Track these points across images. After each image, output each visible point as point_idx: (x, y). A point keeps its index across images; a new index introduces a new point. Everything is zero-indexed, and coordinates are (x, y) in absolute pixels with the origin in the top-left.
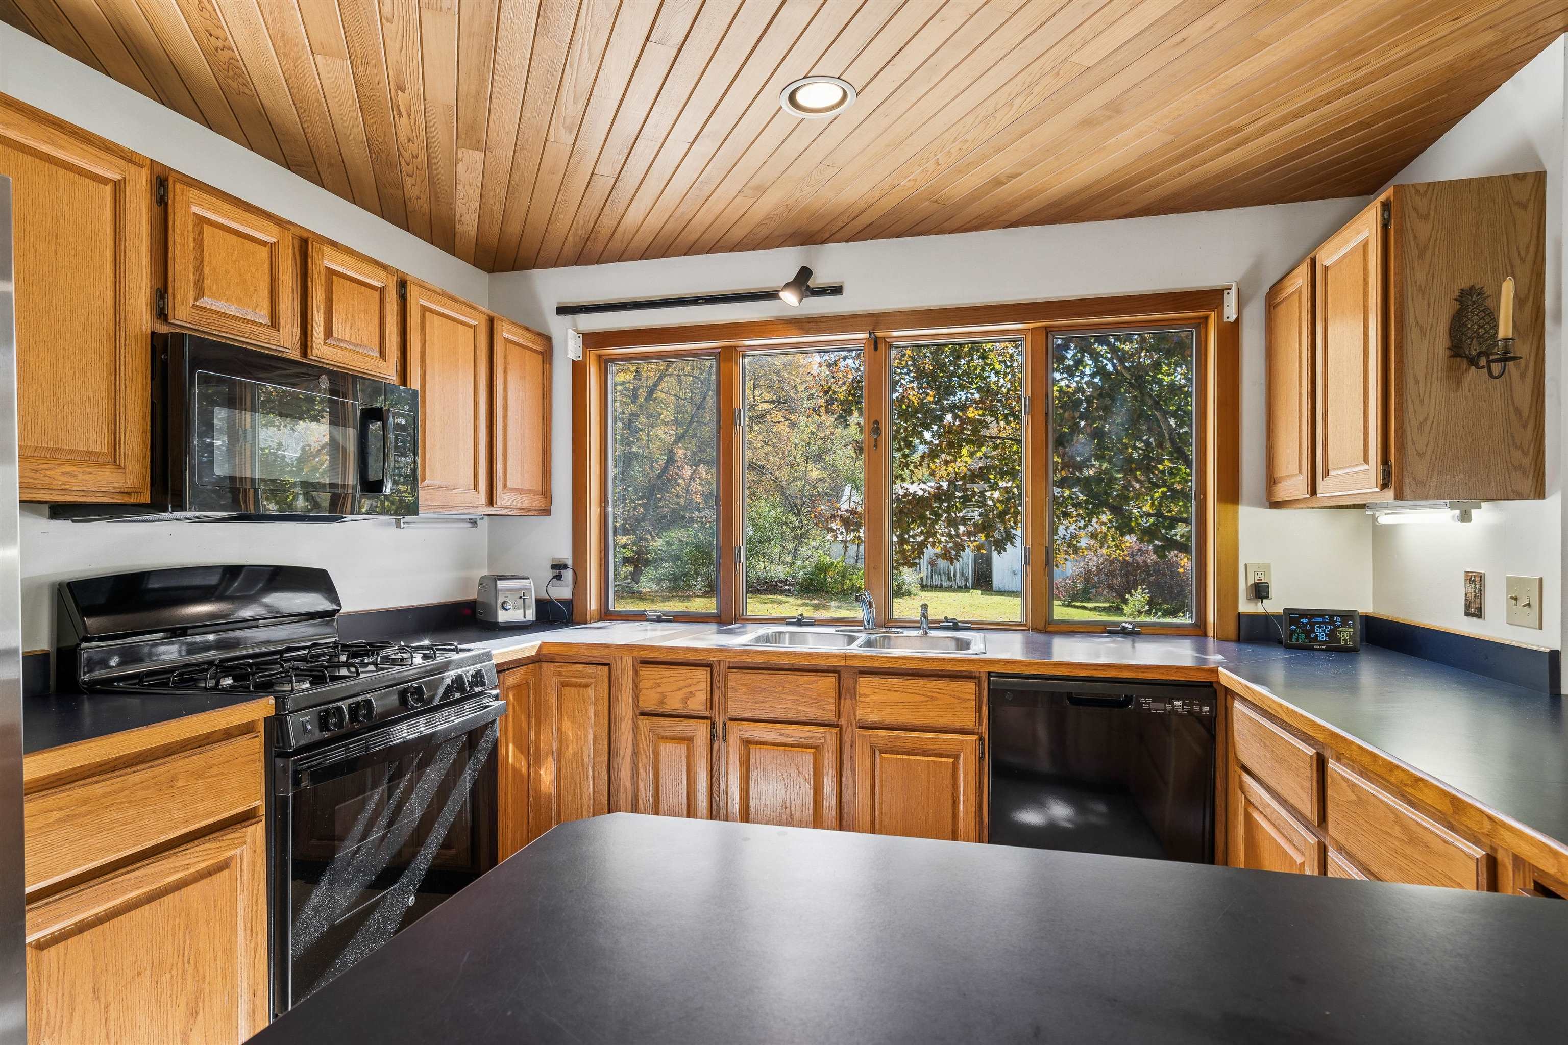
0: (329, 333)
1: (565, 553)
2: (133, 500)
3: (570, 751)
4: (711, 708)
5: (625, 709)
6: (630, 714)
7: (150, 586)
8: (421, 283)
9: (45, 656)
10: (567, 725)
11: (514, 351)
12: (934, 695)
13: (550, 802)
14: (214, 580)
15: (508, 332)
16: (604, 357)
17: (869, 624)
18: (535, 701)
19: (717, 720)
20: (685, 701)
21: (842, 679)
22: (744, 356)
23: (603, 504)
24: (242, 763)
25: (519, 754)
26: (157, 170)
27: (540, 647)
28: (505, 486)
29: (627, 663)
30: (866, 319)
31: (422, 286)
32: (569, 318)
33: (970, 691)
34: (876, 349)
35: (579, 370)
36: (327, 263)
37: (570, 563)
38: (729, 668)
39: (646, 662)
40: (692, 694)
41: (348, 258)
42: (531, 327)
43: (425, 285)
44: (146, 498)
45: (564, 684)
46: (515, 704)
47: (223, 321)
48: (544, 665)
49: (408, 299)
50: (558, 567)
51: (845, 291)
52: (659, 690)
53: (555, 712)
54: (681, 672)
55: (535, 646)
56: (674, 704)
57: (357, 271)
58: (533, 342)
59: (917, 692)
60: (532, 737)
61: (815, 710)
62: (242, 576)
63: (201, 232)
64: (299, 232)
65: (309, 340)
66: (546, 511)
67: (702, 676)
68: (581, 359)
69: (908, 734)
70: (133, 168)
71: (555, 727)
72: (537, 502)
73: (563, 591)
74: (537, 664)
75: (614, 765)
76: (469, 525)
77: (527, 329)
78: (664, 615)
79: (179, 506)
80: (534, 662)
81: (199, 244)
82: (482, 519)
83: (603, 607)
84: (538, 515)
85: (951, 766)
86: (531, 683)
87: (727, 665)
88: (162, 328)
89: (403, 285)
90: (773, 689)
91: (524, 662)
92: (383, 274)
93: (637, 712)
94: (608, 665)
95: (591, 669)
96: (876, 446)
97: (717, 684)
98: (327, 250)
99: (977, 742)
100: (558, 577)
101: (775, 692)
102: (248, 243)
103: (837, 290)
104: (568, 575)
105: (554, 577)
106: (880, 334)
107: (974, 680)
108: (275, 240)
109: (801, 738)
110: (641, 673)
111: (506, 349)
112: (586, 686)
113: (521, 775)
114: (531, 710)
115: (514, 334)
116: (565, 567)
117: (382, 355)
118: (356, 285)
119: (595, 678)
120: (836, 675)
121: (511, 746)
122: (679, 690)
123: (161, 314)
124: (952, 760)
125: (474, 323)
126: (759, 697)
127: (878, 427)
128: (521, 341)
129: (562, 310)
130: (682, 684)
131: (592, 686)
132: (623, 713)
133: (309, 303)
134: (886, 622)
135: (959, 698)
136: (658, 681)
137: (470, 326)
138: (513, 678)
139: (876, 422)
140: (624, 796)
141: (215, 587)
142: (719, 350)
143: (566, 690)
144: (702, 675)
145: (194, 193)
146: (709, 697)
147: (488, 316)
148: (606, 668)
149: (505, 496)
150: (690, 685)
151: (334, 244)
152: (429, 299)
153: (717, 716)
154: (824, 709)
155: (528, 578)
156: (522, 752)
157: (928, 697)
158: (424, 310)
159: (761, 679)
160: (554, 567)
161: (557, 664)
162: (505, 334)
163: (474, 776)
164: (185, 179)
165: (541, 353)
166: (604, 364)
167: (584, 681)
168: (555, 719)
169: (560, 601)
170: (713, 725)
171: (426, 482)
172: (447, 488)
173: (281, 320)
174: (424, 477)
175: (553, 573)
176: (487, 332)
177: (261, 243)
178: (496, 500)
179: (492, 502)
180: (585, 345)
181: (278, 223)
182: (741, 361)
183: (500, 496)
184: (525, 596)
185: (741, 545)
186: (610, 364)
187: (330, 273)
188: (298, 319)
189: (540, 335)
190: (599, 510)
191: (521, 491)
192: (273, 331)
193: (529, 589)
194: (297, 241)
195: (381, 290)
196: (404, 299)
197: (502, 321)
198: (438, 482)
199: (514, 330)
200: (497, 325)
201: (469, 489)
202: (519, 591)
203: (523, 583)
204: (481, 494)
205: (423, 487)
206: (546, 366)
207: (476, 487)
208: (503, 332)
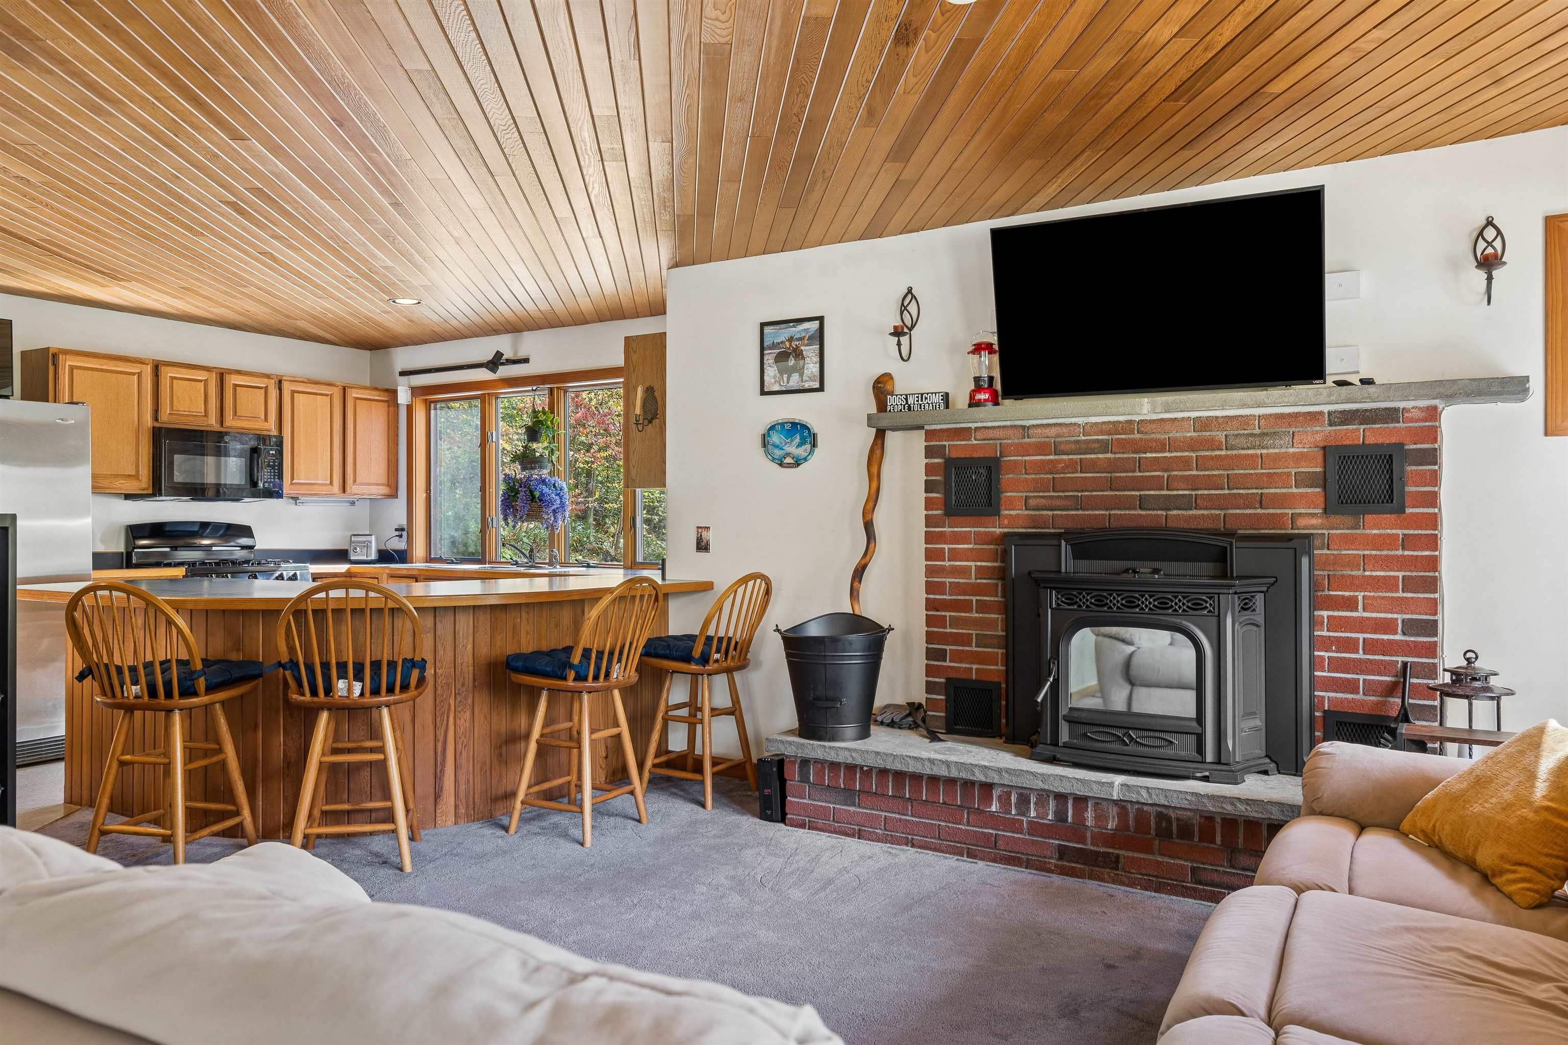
0: (235, 414)
1: (403, 522)
2: (145, 492)
7: (167, 529)
9: (122, 553)
11: (361, 405)
14: (196, 529)
15: (358, 393)
16: (428, 401)
23: (428, 492)
26: (157, 363)
27: (349, 569)
28: (355, 481)
30: (543, 377)
31: (293, 377)
32: (408, 378)
35: (410, 408)
36: (233, 382)
37: (406, 527)
41: (245, 377)
42: (380, 387)
43: (295, 376)
44: (150, 492)
47: (182, 418)
49: (283, 388)
50: (400, 529)
51: (531, 361)
57: (252, 382)
58: (379, 396)
62: (210, 527)
63: (172, 383)
64: (219, 371)
65: (225, 420)
66: (393, 496)
68: (411, 403)
70: (143, 365)
72: (384, 490)
73: (401, 545)
76: (349, 504)
77: (378, 389)
79: (161, 495)
81: (172, 389)
82: (358, 501)
83: (428, 556)
84: (385, 498)
88: (157, 425)
89: (280, 382)
92: (266, 380)
98: (233, 378)
100: (401, 536)
102: (193, 382)
103: (526, 361)
104: (405, 534)
105: (395, 537)
108: (206, 378)
111: (356, 403)
115: (363, 394)
116: (403, 530)
117: (266, 419)
118: (251, 389)
123: (156, 418)
125: (331, 393)
128: (369, 397)
129: (403, 374)
133: (224, 402)
137: (327, 395)
141: (197, 532)
142: (480, 396)
145: (170, 368)
147: (344, 386)
149: (355, 487)
151: (239, 372)
152: (296, 385)
155: (371, 536)
158: (295, 393)
160: (396, 530)
162: (354, 395)
164: (166, 363)
165: (387, 401)
166: (428, 404)
169: (396, 551)
171: (294, 481)
172: (309, 484)
173: (210, 413)
174: (292, 479)
175: (397, 533)
176: (342, 396)
177: (201, 381)
178: (348, 490)
179: (344, 491)
180: (413, 394)
181: (208, 371)
182: (494, 401)
183: (352, 488)
184: (368, 546)
185: (494, 517)
186: (432, 405)
187: (236, 386)
188: (218, 410)
189: (387, 390)
190: (425, 495)
191: (369, 484)
192: (206, 418)
193: (371, 542)
194: (218, 376)
195: (266, 388)
196: (280, 389)
197: (352, 388)
198: (303, 481)
199: (362, 391)
200: (348, 391)
201: (326, 484)
202: (364, 542)
203: (368, 538)
204: (336, 488)
205: (291, 484)
206: (391, 409)
207: (331, 483)
208: (353, 394)
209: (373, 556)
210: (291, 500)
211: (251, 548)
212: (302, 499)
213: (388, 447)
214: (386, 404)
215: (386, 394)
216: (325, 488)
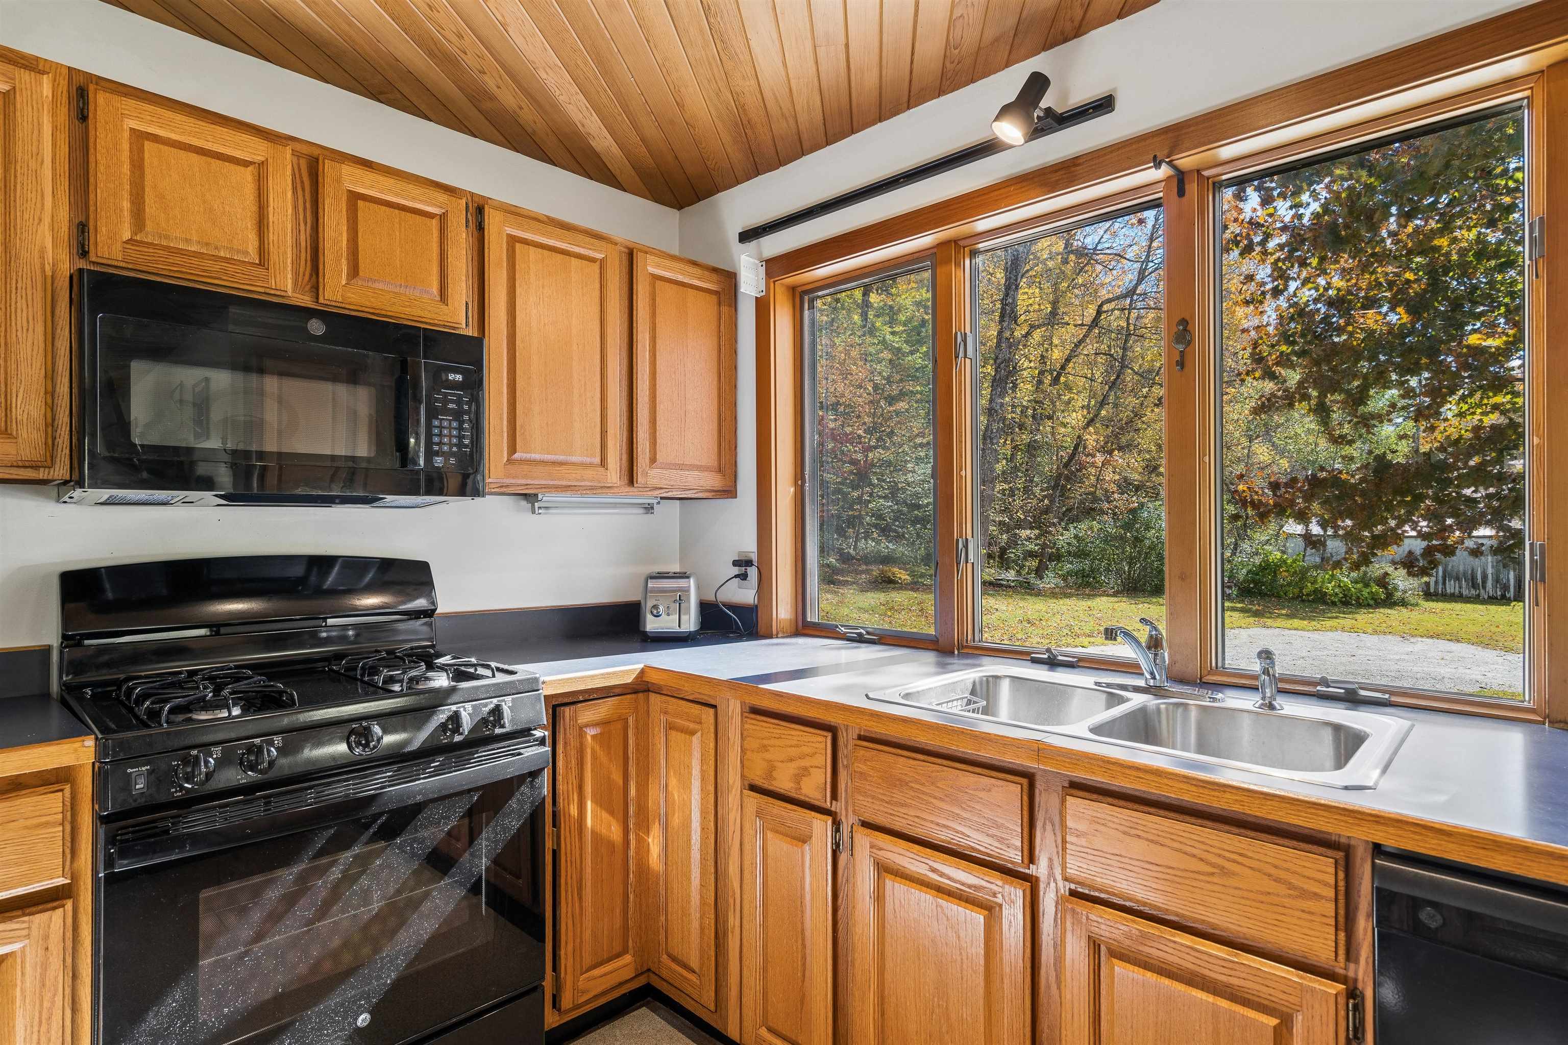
0: (354, 271)
1: (749, 546)
3: (676, 821)
4: (834, 797)
5: (733, 779)
6: (738, 784)
8: (513, 209)
9: (48, 651)
10: (673, 782)
11: (666, 293)
12: (1227, 865)
13: (658, 884)
15: (658, 266)
16: (800, 289)
17: (1154, 678)
18: (637, 745)
19: (843, 819)
20: (797, 778)
21: (1037, 791)
22: (974, 253)
23: (800, 482)
24: (26, 828)
25: (605, 815)
26: (78, 80)
27: (642, 672)
28: (653, 460)
29: (733, 708)
30: (1155, 139)
31: (513, 212)
32: (754, 243)
33: (1320, 876)
34: (1181, 192)
35: (762, 307)
36: (346, 186)
37: (754, 557)
38: (860, 738)
39: (756, 711)
40: (804, 772)
41: (381, 178)
42: (701, 261)
43: (518, 211)
45: (671, 727)
46: (597, 748)
47: (178, 260)
48: (653, 696)
49: (486, 227)
50: (743, 563)
51: (1119, 104)
52: (768, 756)
53: (663, 762)
54: (793, 733)
55: (635, 670)
56: (783, 784)
57: (397, 195)
58: (699, 279)
59: (1189, 849)
60: (633, 792)
61: (989, 840)
63: (141, 150)
64: (305, 149)
65: (321, 280)
66: (729, 492)
67: (817, 745)
68: (764, 294)
69: (1167, 932)
70: (26, 76)
71: (663, 782)
72: (712, 480)
73: (746, 595)
74: (641, 695)
75: (721, 855)
76: (642, 511)
77: (695, 264)
78: (868, 633)
80: (636, 692)
81: (138, 166)
82: (658, 503)
83: (800, 618)
84: (715, 497)
85: (1270, 1034)
86: (631, 721)
87: (857, 732)
88: (83, 266)
89: (480, 210)
90: (917, 786)
91: (617, 691)
92: (442, 197)
93: (746, 783)
94: (714, 707)
95: (696, 709)
96: (1181, 364)
97: (842, 762)
98: (347, 170)
99: (1342, 1000)
100: (743, 577)
101: (924, 793)
102: (216, 164)
103: (1104, 105)
104: (753, 572)
105: (736, 576)
106: (1186, 161)
107: (1330, 852)
108: (263, 159)
109: (963, 884)
110: (746, 726)
111: (654, 287)
112: (692, 733)
113: (611, 845)
114: (630, 755)
115: (668, 270)
116: (749, 563)
117: (443, 297)
118: (397, 211)
119: (700, 723)
120: (1025, 781)
121: (589, 804)
122: (791, 760)
123: (82, 248)
124: (1274, 1022)
125: (600, 256)
126: (898, 796)
127: (1185, 330)
128: (680, 278)
129: (746, 236)
130: (793, 752)
131: (699, 734)
132: (731, 782)
133: (321, 235)
134: (1204, 672)
135: (1291, 887)
136: (765, 742)
137: (592, 260)
138: (588, 714)
139: (1184, 322)
140: (731, 901)
142: (935, 250)
143: (673, 734)
144: (822, 741)
145: (131, 105)
146: (829, 780)
147: (628, 248)
148: (712, 711)
149: (653, 472)
150: (802, 757)
151: (362, 163)
152: (520, 227)
153: (844, 813)
154: (1001, 840)
155: (688, 577)
156: (611, 813)
157: (1213, 865)
158: (513, 241)
159: (903, 765)
160: (736, 563)
161: (664, 698)
162: (651, 269)
163: (495, 849)
164: (121, 89)
165: (716, 293)
166: (798, 295)
167: (692, 726)
168: (663, 771)
169: (734, 607)
170: (837, 825)
171: (517, 456)
172: (554, 463)
173: (274, 257)
174: (513, 449)
175: (736, 571)
176: (625, 270)
177: (246, 164)
178: (640, 479)
179: (631, 481)
180: (769, 275)
181: (267, 139)
182: (967, 262)
183: (648, 475)
184: (681, 600)
185: (969, 537)
186: (806, 298)
187: (354, 198)
188: (305, 255)
189: (715, 270)
190: (792, 489)
191: (681, 467)
192: (261, 271)
193: (687, 590)
194: (303, 163)
195: (443, 218)
196: (480, 228)
197: (646, 253)
198: (537, 456)
199: (668, 263)
200: (639, 258)
201: (591, 465)
202: (674, 591)
203: (682, 583)
204: (614, 473)
205: (510, 461)
206: (725, 309)
207: (603, 463)
208: (650, 266)
209: (690, 622)
210: (524, 503)
211: (429, 613)
212: (546, 498)
213: (719, 389)
214: (714, 298)
215: (714, 277)
216: (589, 473)
